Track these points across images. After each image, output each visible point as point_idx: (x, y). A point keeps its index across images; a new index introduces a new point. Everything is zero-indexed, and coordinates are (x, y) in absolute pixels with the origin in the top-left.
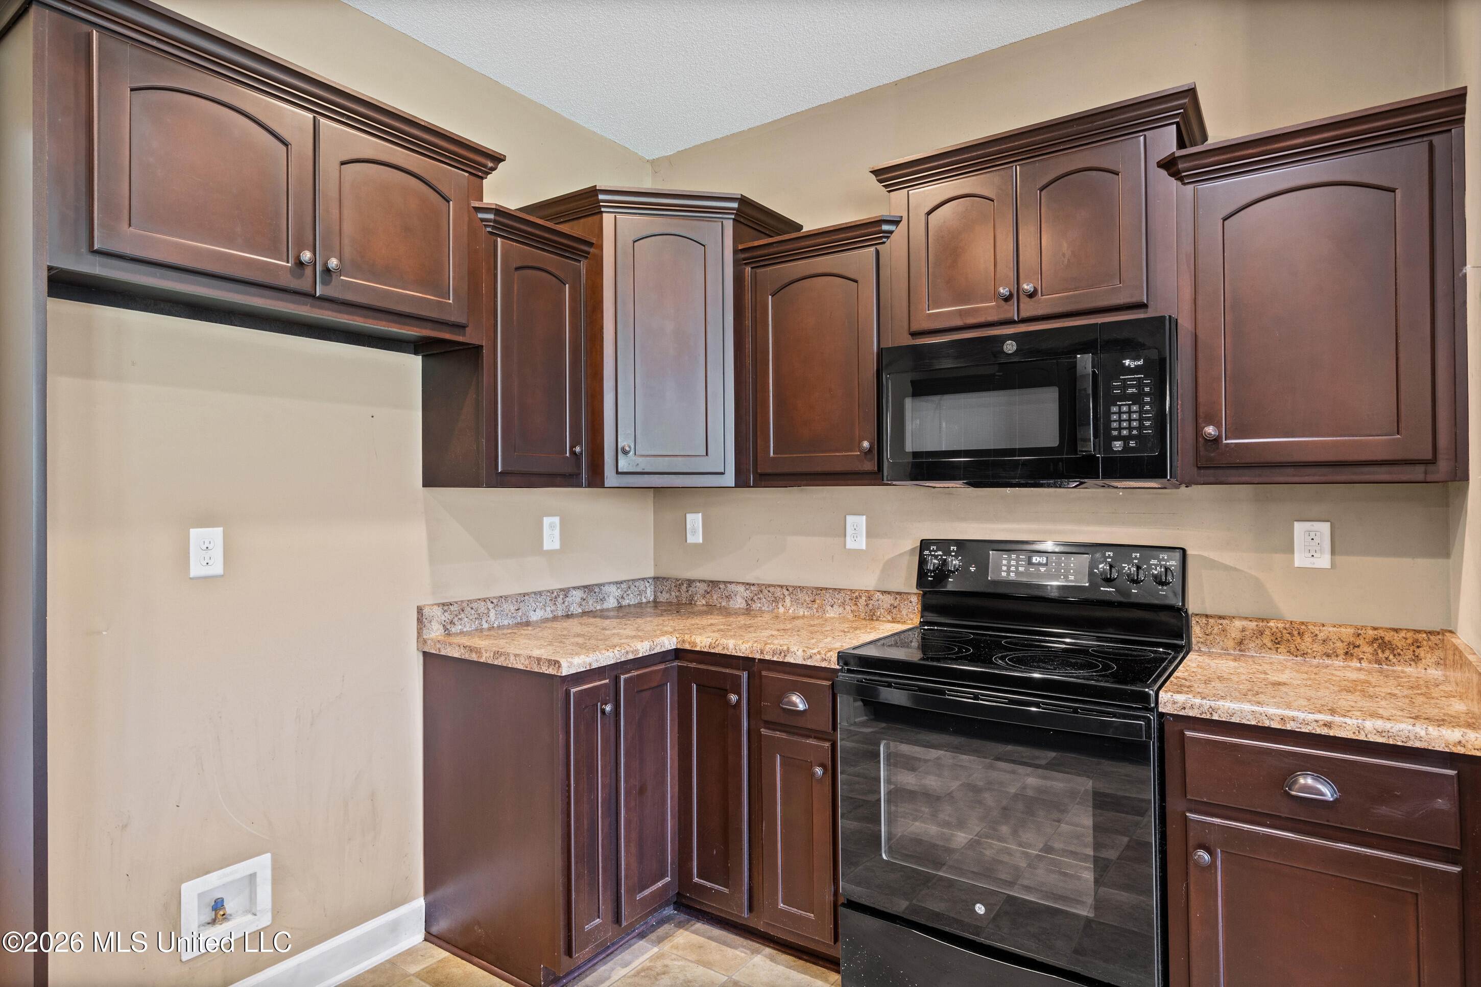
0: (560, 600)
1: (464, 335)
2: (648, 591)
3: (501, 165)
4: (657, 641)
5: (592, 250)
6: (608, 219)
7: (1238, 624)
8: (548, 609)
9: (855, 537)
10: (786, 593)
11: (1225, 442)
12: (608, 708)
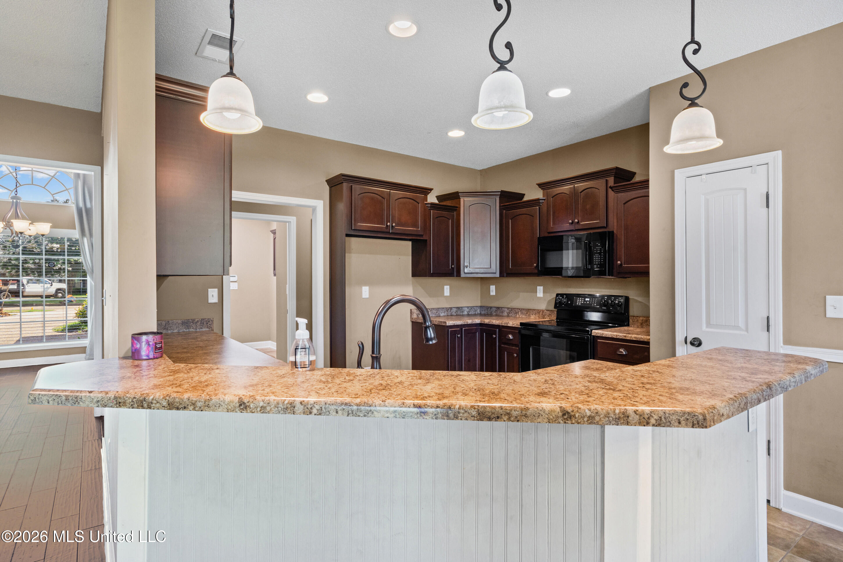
0: (449, 311)
1: (423, 237)
2: (478, 310)
3: (432, 191)
4: (474, 320)
5: (457, 209)
6: (462, 200)
7: (641, 318)
8: (446, 313)
9: (540, 293)
10: (519, 311)
11: (623, 265)
12: (459, 336)
